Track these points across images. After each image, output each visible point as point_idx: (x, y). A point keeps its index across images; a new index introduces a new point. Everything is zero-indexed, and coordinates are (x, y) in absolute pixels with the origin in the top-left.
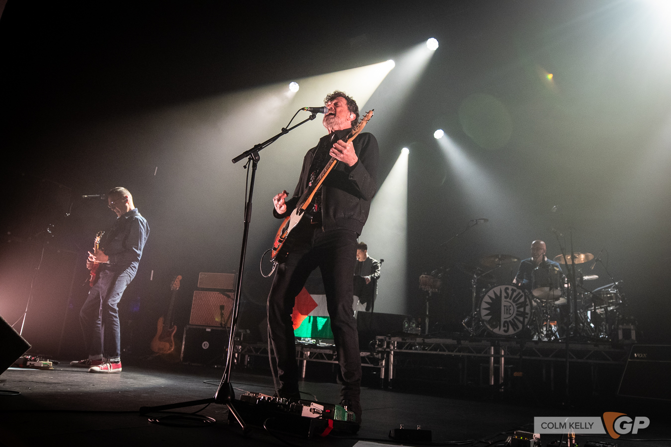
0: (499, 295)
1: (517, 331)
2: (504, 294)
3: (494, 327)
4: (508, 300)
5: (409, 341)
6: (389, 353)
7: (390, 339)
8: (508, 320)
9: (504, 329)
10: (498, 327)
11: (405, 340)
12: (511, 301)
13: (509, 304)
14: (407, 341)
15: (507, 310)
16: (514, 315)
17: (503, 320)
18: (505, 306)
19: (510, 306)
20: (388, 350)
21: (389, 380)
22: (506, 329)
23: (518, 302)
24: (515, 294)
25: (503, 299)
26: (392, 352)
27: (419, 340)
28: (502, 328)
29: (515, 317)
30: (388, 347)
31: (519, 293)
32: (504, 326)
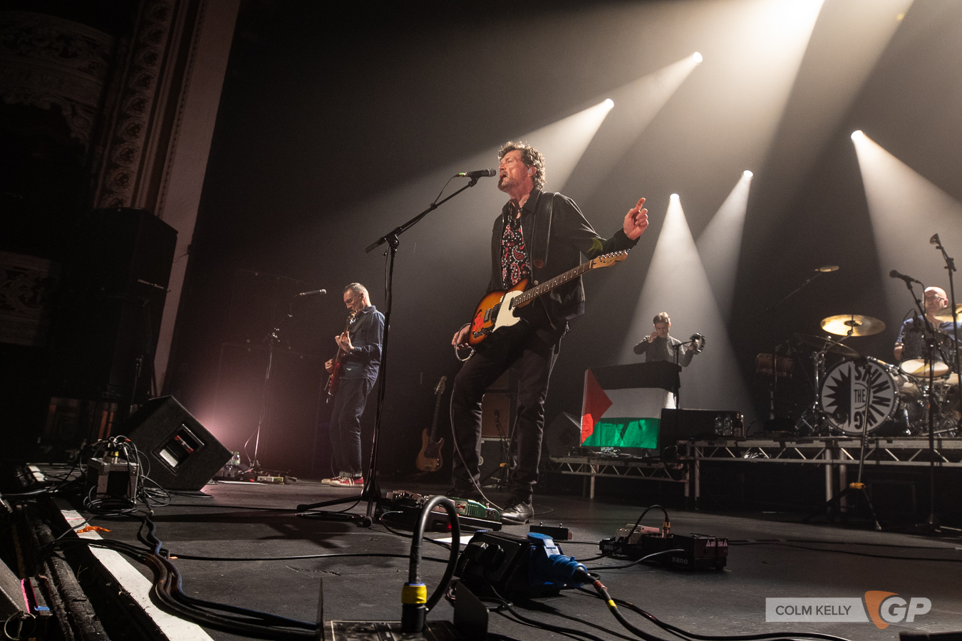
0: (847, 375)
1: (875, 426)
2: (854, 373)
3: (842, 421)
4: (860, 381)
5: (717, 445)
6: (693, 463)
7: (693, 443)
8: (861, 410)
9: (856, 423)
10: (847, 422)
11: (713, 444)
12: (865, 383)
13: (863, 388)
14: (715, 445)
15: (859, 396)
16: (870, 403)
17: (853, 412)
18: (856, 391)
19: (864, 390)
20: (692, 458)
21: (696, 499)
22: (858, 423)
23: (874, 384)
25: (853, 380)
26: (698, 462)
27: (731, 443)
28: (853, 423)
29: (871, 406)
30: (693, 454)
31: (877, 371)
32: (856, 420)
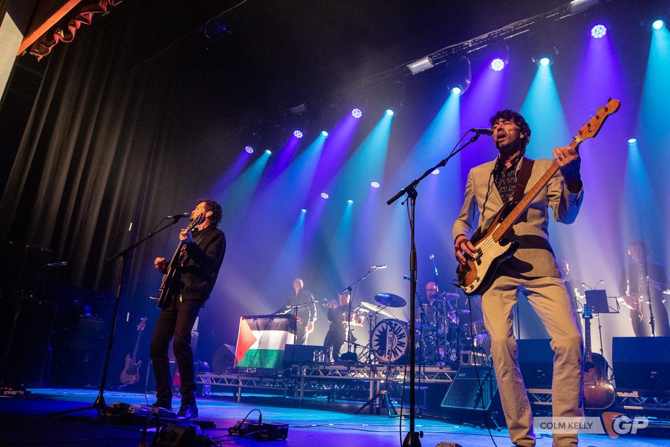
0: (385, 328)
1: (397, 358)
2: (389, 328)
3: (381, 355)
4: (392, 332)
5: (314, 369)
6: (300, 379)
7: (300, 367)
8: (391, 349)
10: (384, 355)
11: (312, 368)
12: (394, 334)
13: (392, 336)
15: (391, 341)
16: (396, 345)
17: (387, 349)
18: (389, 338)
19: (393, 338)
21: (300, 401)
22: (389, 356)
24: (397, 328)
25: (388, 332)
26: (303, 378)
27: (322, 367)
28: (387, 356)
29: (396, 347)
30: (299, 373)
31: (400, 327)
32: (388, 354)
